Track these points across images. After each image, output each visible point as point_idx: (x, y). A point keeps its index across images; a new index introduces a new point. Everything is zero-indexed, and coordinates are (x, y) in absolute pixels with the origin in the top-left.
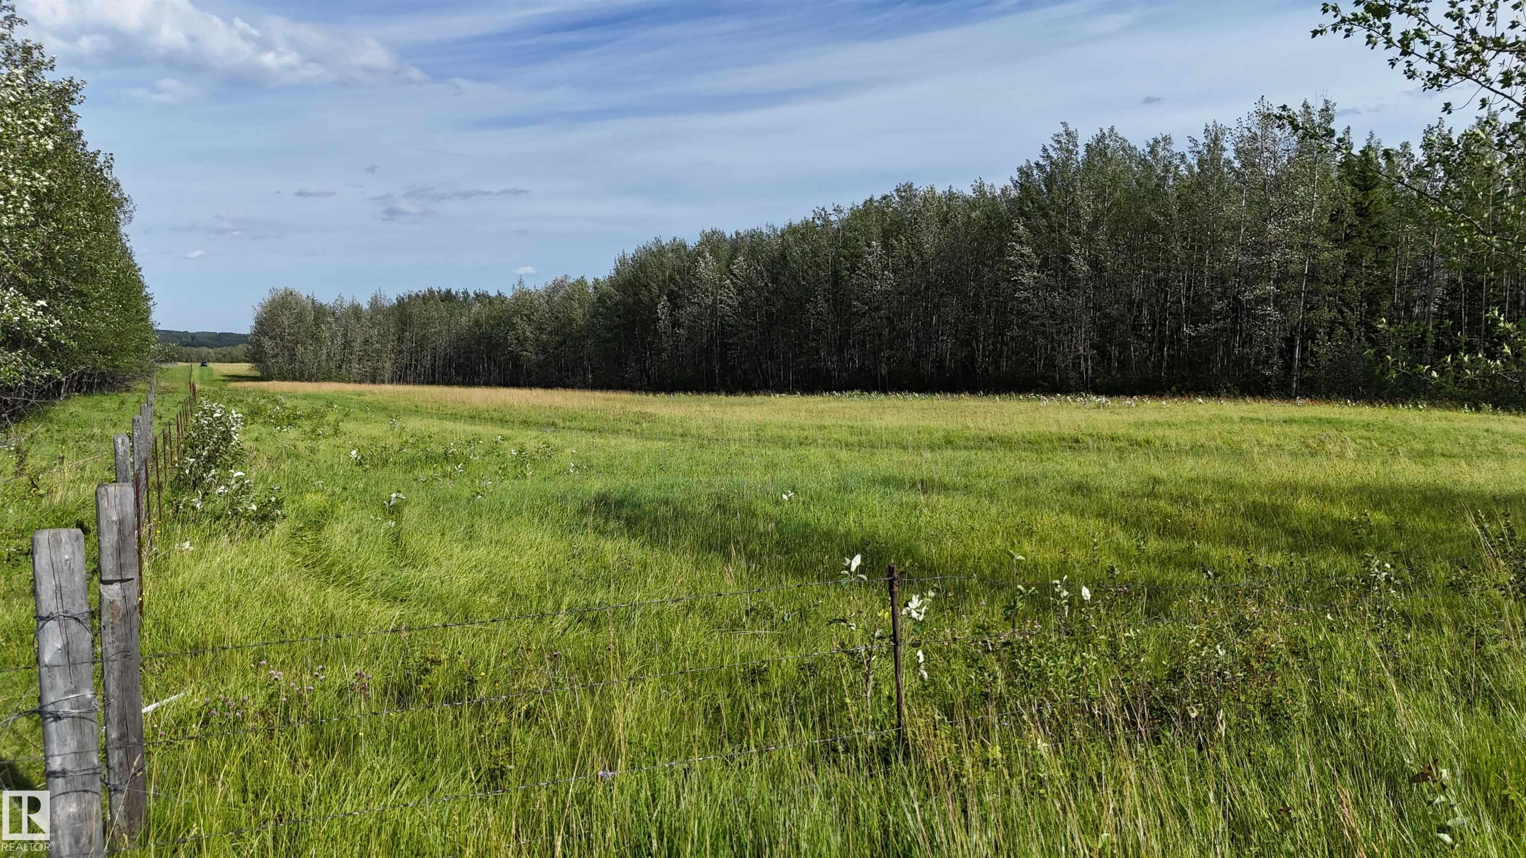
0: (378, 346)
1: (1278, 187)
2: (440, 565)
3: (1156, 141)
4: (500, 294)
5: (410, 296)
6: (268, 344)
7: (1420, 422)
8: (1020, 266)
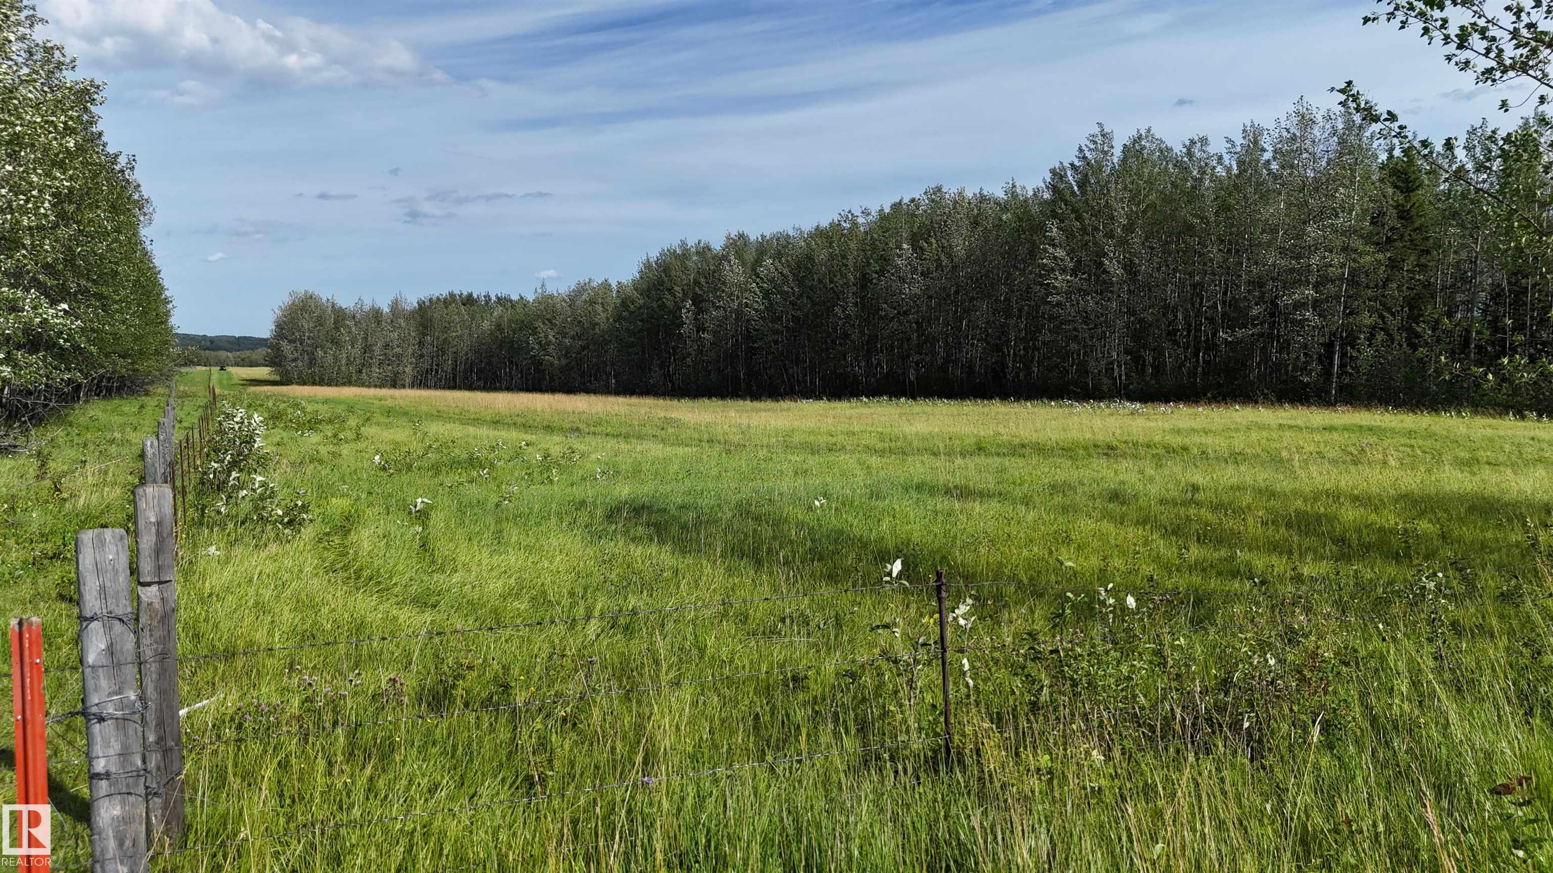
0: (399, 350)
1: (1317, 190)
2: (469, 571)
3: (1193, 142)
4: (522, 298)
5: (431, 300)
6: (286, 347)
7: (1463, 430)
8: (1053, 270)
